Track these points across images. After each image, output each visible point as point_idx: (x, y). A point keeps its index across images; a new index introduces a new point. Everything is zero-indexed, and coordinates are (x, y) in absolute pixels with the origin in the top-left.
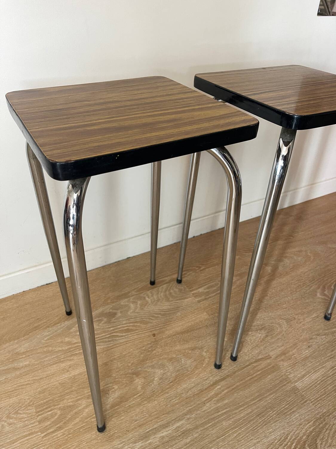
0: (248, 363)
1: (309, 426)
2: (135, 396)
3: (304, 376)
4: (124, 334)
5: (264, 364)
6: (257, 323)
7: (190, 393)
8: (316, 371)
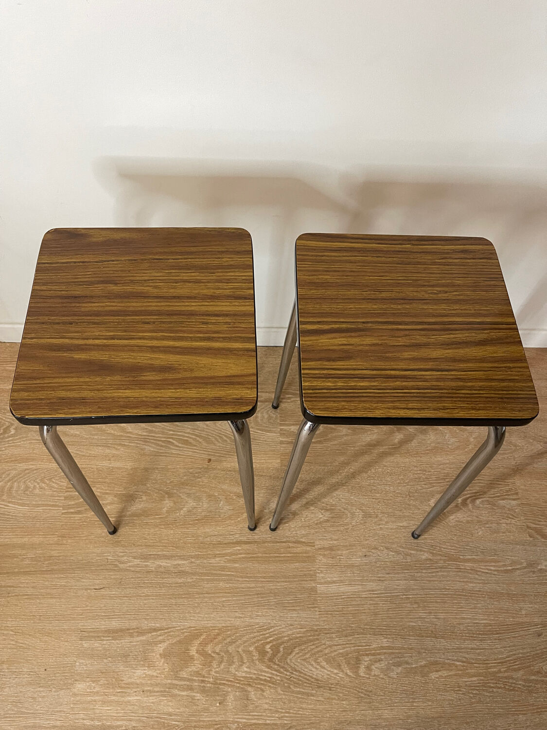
0: (285, 540)
1: (300, 631)
2: (157, 516)
3: (334, 582)
5: (300, 549)
6: (329, 500)
7: (208, 539)
8: (351, 584)
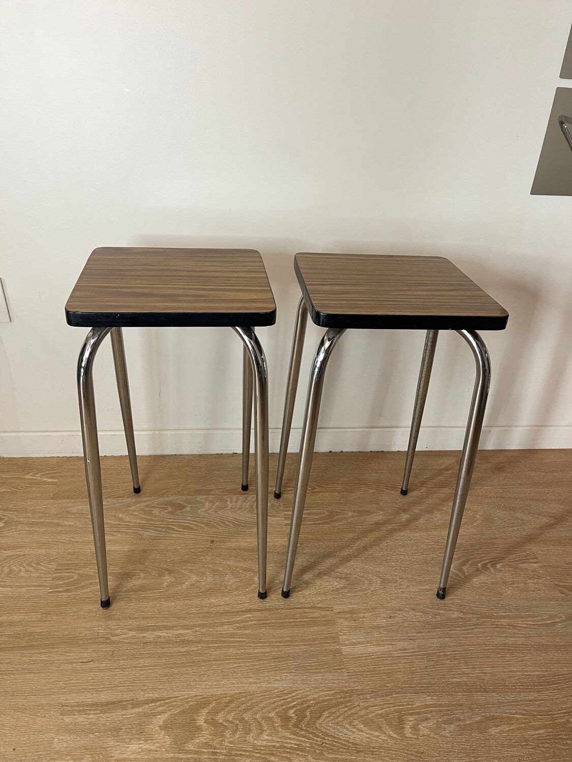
0: (299, 606)
1: (327, 694)
2: (156, 591)
3: (359, 643)
4: (180, 530)
5: (317, 614)
6: (344, 570)
7: (214, 609)
8: (379, 644)
